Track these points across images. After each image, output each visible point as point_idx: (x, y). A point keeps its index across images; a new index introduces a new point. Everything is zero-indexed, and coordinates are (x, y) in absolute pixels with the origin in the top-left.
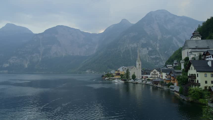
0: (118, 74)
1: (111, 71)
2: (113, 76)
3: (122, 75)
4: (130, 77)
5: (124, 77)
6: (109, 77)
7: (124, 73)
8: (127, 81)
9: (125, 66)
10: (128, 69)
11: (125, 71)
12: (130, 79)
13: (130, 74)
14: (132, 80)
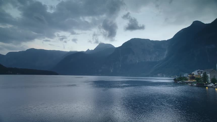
0: (193, 78)
1: (184, 74)
2: (187, 80)
3: (198, 79)
4: (209, 80)
5: (201, 81)
6: (182, 80)
7: (201, 76)
8: (205, 85)
9: (200, 69)
10: (205, 73)
11: (202, 75)
12: (210, 84)
13: (208, 78)
14: (212, 85)
